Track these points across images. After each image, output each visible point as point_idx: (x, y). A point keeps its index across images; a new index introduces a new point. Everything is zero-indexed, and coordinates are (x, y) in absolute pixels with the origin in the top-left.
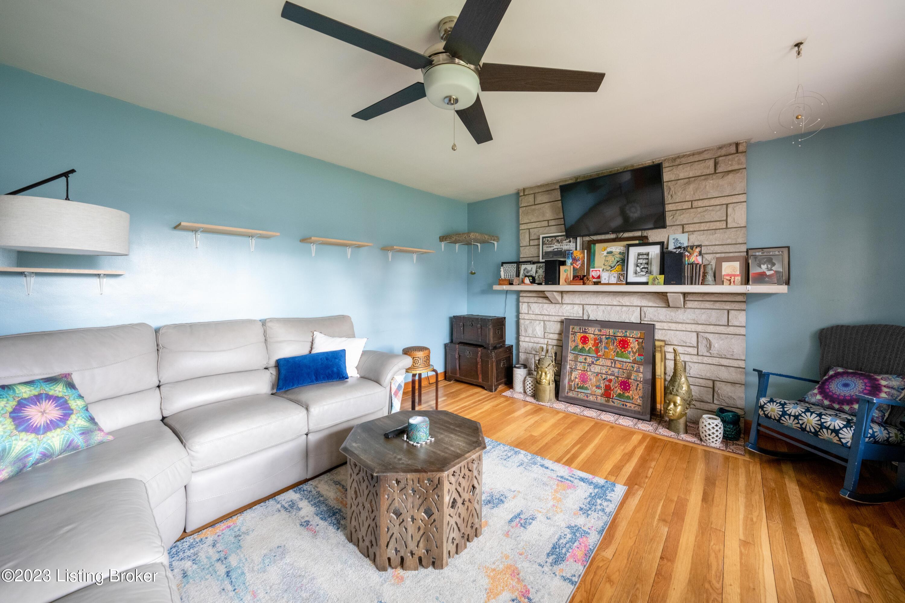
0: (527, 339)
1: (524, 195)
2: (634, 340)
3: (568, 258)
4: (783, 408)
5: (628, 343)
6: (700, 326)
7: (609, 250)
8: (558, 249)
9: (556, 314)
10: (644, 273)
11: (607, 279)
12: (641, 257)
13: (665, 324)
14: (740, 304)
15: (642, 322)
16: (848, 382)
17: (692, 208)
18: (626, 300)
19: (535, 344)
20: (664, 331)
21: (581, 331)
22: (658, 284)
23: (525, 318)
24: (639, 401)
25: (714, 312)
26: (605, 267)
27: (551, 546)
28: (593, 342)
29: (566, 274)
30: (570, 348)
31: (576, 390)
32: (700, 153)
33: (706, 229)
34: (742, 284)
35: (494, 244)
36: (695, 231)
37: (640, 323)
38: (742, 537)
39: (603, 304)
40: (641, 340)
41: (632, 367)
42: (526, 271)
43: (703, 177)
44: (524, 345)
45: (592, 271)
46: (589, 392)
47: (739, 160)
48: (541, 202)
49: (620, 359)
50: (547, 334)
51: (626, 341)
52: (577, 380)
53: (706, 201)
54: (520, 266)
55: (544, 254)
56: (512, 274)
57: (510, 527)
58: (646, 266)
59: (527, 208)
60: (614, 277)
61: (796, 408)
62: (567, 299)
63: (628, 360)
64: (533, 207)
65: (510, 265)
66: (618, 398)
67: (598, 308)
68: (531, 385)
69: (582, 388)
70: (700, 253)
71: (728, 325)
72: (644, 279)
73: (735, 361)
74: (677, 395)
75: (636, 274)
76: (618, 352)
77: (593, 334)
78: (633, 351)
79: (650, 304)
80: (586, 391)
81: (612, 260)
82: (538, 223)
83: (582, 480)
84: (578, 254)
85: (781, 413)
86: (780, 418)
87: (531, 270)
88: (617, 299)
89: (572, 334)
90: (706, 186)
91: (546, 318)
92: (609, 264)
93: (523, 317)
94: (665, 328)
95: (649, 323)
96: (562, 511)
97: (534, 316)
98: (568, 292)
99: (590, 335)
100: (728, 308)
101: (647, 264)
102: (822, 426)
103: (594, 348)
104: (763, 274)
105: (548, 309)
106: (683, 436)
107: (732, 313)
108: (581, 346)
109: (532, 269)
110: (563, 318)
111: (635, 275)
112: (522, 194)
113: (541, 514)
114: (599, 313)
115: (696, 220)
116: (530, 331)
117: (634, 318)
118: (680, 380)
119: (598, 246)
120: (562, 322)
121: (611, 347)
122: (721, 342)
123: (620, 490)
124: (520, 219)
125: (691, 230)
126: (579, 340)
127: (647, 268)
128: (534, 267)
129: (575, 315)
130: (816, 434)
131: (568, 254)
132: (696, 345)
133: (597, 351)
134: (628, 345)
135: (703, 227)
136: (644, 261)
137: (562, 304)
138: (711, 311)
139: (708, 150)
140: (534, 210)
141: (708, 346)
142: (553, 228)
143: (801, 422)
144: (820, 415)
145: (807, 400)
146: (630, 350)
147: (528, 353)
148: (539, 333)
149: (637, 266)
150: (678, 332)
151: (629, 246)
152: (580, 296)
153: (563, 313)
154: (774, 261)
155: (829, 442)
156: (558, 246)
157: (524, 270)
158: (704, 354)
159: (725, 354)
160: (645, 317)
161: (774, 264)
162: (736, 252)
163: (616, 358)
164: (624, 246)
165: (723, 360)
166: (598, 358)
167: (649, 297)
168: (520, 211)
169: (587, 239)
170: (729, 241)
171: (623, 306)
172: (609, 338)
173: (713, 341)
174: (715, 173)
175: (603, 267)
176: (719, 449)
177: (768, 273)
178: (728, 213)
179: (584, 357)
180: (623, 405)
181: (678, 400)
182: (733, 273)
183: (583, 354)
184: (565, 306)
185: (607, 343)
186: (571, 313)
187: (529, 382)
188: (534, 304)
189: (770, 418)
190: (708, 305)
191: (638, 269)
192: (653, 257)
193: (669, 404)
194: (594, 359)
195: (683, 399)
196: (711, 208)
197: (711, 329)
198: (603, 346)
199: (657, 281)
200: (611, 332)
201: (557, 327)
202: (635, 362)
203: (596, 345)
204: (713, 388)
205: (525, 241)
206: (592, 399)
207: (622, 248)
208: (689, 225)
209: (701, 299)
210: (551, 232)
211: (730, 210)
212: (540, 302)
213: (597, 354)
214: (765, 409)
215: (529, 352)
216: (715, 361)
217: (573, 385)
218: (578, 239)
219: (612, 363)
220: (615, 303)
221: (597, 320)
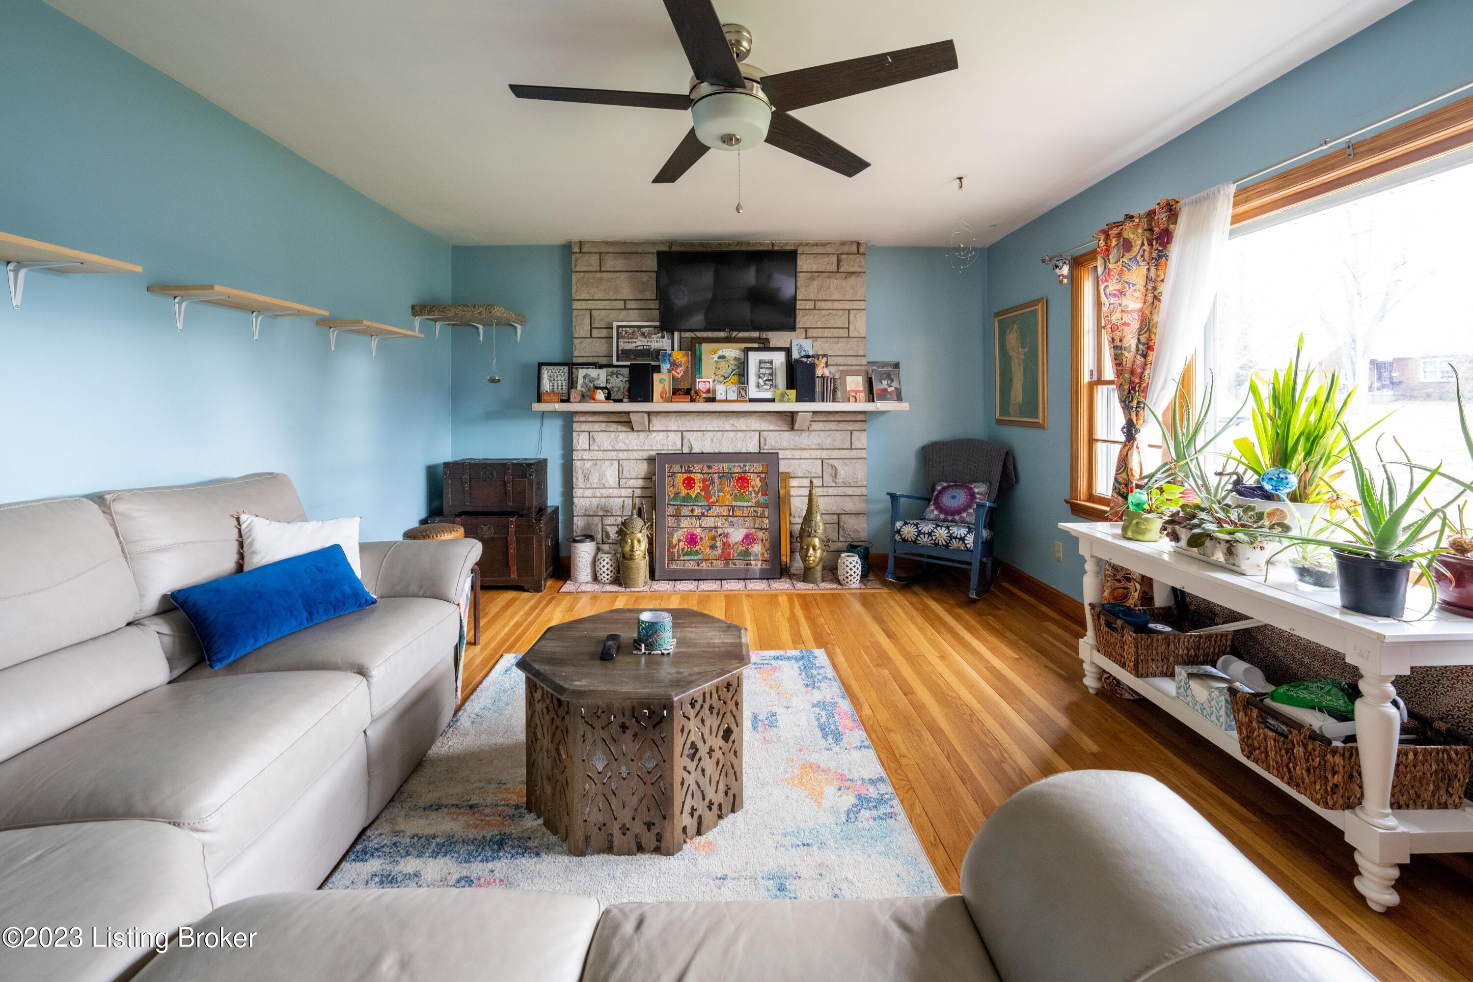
0: (588, 493)
1: (581, 252)
2: (756, 476)
3: (664, 361)
4: (917, 528)
5: (748, 480)
6: (825, 452)
7: (721, 353)
8: (643, 346)
9: (640, 448)
10: (768, 387)
11: (724, 394)
12: (763, 365)
13: (788, 452)
14: (861, 423)
15: (762, 451)
16: (954, 494)
17: (815, 309)
18: (741, 423)
19: (603, 500)
20: (787, 461)
21: (683, 471)
22: (788, 402)
23: (585, 457)
24: (766, 555)
25: (838, 434)
26: (716, 377)
27: (818, 730)
28: (701, 485)
29: (662, 385)
30: (667, 497)
31: (682, 558)
32: (824, 245)
33: (829, 336)
34: (866, 402)
35: (515, 328)
36: (818, 337)
37: (760, 453)
38: (937, 655)
39: (712, 429)
40: (763, 476)
41: (756, 512)
42: (588, 379)
43: (826, 275)
44: (584, 504)
45: (699, 382)
46: (699, 557)
47: (860, 262)
48: (612, 269)
49: (739, 504)
50: (624, 480)
51: (746, 479)
52: (681, 544)
53: (829, 303)
54: (574, 370)
55: (620, 353)
56: (560, 384)
57: (760, 733)
58: (770, 378)
59: (587, 275)
60: (733, 391)
61: (928, 526)
62: (658, 423)
63: (750, 504)
64: (598, 275)
65: (556, 368)
66: (740, 558)
67: (704, 435)
68: (609, 565)
69: (689, 554)
70: (827, 365)
71: (851, 449)
72: (768, 395)
73: (858, 489)
74: (816, 537)
75: (759, 388)
76: (736, 494)
77: (701, 473)
78: (755, 491)
79: (771, 428)
80: (696, 557)
81: (726, 369)
82: (606, 302)
83: (777, 658)
84: (679, 357)
85: (916, 533)
86: (916, 539)
87: (598, 378)
88: (731, 422)
89: (669, 476)
90: (830, 285)
91: (622, 455)
92: (722, 373)
93: (580, 456)
94: (789, 457)
95: (770, 451)
96: (791, 695)
97: (600, 452)
98: (658, 413)
99: (696, 475)
100: (851, 428)
101: (771, 374)
102: (951, 537)
103: (703, 494)
104: (885, 390)
105: (627, 442)
106: (823, 585)
107: (855, 433)
108: (684, 492)
109: (600, 376)
110: (654, 453)
111: (757, 389)
112: (577, 250)
113: (776, 707)
114: (706, 443)
115: (820, 325)
116: (594, 479)
117: (753, 448)
118: (816, 518)
119: (706, 347)
120: (651, 460)
121: (727, 489)
122: (847, 468)
123: (820, 655)
124: (573, 291)
125: (815, 335)
126: (681, 485)
127: (772, 380)
128: (603, 373)
129: (670, 448)
130: (947, 546)
131: (664, 356)
132: (821, 475)
133: (708, 496)
134: (748, 483)
135: (827, 333)
136: (768, 372)
137: (649, 430)
138: (835, 432)
139: (831, 243)
140: (601, 279)
141: (833, 474)
142: (634, 314)
143: (934, 538)
144: (948, 527)
145: (927, 517)
146: (751, 489)
147: (590, 516)
148: (610, 481)
149: (760, 377)
150: (802, 461)
151: (747, 350)
152: (678, 418)
153: (651, 446)
154: (892, 377)
155: (958, 550)
156: (644, 342)
157: (585, 377)
158: (830, 485)
159: (850, 481)
160: (766, 444)
161: (892, 381)
162: (857, 365)
163: (734, 503)
164: (740, 350)
165: (847, 488)
166: (710, 507)
167: (769, 417)
168: (574, 278)
169: (688, 335)
170: (851, 353)
171: (738, 430)
172: (723, 476)
173: (839, 468)
174: (838, 272)
175: (714, 377)
176: (860, 589)
177: (890, 389)
178: (851, 321)
179: (690, 508)
180: (747, 565)
181: (817, 542)
182: (857, 389)
183: (689, 504)
184: (654, 434)
185: (721, 484)
186: (664, 445)
187: (606, 562)
188: (601, 434)
189: (908, 540)
190: (832, 426)
191: (761, 381)
192: (777, 366)
193: (808, 550)
194: (705, 509)
195: (821, 541)
196: (834, 312)
197: (836, 454)
198: (716, 488)
199: (786, 397)
200: (726, 467)
201: (643, 468)
202: (758, 505)
203: (705, 488)
204: (839, 524)
205: (582, 328)
206: (705, 566)
207: (738, 352)
208: (813, 330)
209: (825, 419)
210: (629, 318)
211: (852, 316)
212: (612, 430)
213: (708, 501)
214: (901, 533)
215: (592, 514)
216: (840, 491)
217: (676, 553)
218: (676, 334)
219: (729, 510)
220: (727, 428)
221: (703, 453)
